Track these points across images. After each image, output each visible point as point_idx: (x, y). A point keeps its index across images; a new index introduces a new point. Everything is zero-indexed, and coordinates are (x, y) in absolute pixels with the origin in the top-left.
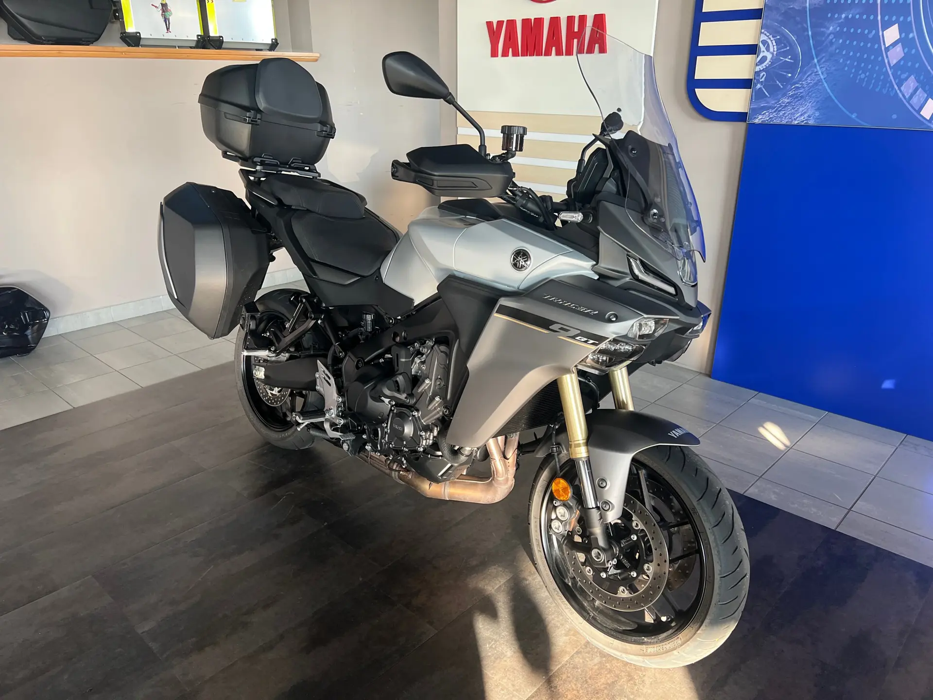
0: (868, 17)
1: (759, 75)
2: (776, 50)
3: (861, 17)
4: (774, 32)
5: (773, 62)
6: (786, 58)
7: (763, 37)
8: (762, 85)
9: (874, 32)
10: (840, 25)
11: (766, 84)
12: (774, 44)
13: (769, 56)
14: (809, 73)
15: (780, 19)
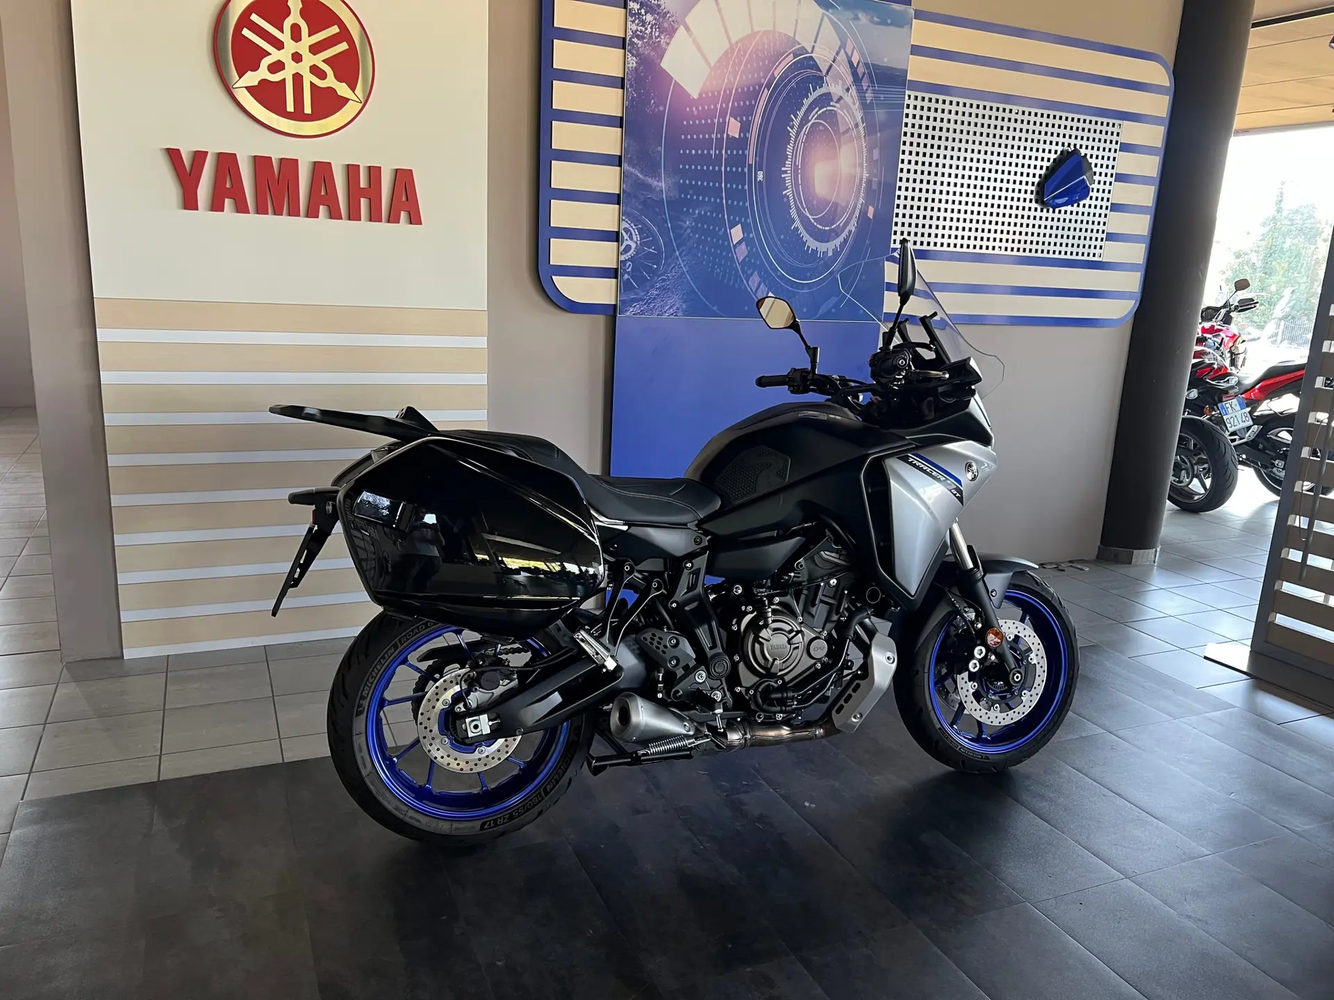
0: (717, 215)
1: (625, 265)
2: (639, 239)
3: (712, 214)
4: (636, 221)
5: (637, 253)
6: (649, 248)
7: (624, 225)
8: (629, 275)
9: (723, 229)
10: (695, 220)
11: (632, 274)
12: (637, 233)
13: (633, 246)
14: (672, 266)
15: (640, 207)
